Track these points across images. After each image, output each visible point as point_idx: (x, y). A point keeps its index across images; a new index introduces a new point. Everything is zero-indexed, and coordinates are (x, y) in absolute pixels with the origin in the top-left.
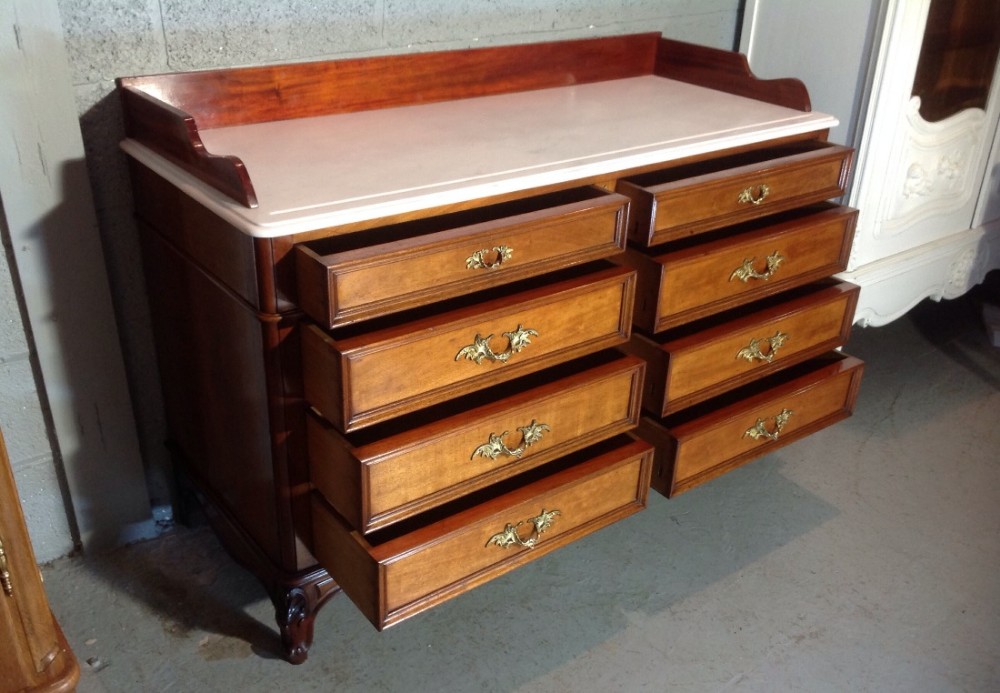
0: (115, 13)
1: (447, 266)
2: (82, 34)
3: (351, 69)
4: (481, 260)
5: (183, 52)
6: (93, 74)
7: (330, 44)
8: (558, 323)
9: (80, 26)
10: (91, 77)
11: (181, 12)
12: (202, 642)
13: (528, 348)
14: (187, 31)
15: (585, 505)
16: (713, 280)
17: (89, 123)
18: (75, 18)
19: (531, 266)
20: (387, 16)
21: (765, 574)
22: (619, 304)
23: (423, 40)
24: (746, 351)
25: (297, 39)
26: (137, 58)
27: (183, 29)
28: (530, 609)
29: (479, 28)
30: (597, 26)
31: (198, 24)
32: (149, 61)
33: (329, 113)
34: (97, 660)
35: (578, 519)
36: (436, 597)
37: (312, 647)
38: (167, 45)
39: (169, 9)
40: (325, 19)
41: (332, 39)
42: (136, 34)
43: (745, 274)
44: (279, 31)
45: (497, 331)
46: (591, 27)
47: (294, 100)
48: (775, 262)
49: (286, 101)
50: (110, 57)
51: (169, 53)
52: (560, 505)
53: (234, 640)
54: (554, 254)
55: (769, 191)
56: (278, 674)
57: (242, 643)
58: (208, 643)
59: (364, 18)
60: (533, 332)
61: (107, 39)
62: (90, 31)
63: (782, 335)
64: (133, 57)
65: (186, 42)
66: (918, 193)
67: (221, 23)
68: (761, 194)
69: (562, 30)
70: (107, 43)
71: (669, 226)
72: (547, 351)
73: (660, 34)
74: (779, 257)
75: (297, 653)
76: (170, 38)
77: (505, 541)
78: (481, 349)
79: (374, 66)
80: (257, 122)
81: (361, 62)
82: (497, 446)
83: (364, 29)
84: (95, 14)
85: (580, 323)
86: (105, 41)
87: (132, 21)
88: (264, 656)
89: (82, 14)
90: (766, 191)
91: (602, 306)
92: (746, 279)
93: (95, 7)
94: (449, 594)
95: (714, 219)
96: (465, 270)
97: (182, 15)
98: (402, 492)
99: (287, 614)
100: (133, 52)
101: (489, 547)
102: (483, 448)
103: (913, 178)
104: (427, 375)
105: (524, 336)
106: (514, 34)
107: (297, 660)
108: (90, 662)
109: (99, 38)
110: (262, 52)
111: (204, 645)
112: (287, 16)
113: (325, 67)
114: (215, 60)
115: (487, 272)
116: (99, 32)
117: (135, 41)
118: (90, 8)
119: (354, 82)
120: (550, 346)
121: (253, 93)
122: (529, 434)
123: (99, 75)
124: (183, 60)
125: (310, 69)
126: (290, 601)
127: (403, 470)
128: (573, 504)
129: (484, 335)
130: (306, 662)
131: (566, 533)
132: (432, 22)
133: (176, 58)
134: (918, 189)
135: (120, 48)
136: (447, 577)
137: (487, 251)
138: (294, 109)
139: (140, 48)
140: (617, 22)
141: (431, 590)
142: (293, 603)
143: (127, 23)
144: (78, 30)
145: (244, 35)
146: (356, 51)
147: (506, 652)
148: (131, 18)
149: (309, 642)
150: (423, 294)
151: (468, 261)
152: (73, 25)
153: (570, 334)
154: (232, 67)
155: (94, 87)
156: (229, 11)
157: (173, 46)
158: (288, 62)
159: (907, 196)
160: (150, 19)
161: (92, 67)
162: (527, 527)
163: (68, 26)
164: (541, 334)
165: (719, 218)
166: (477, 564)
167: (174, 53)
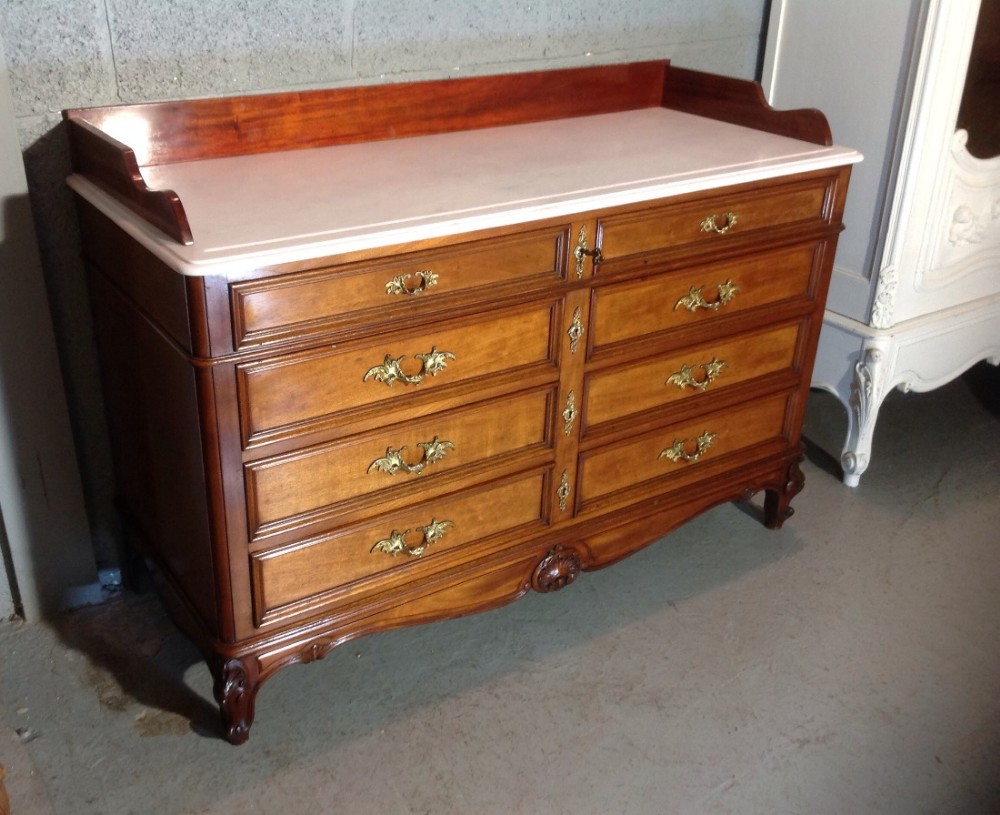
0: (61, 42)
1: (365, 291)
2: (26, 63)
3: (317, 101)
4: (402, 285)
5: (134, 83)
6: (38, 106)
7: (294, 75)
8: (478, 347)
9: (25, 55)
10: (36, 109)
11: (133, 40)
12: (138, 717)
13: (445, 372)
14: (138, 60)
15: (481, 518)
16: (654, 308)
17: (33, 158)
18: (20, 47)
19: (459, 294)
20: (356, 44)
21: (770, 669)
22: (546, 329)
23: (397, 70)
24: (677, 377)
25: (258, 68)
26: (85, 88)
27: (134, 58)
28: (497, 696)
29: (460, 56)
30: (595, 54)
31: (150, 52)
32: (98, 92)
33: (292, 149)
34: (26, 731)
35: (474, 533)
36: (318, 600)
37: (253, 726)
38: (117, 75)
39: (119, 37)
40: (289, 47)
41: (295, 68)
42: (84, 63)
43: (693, 302)
44: (239, 60)
45: (409, 353)
46: (589, 54)
47: (254, 134)
48: (729, 292)
49: (245, 135)
50: (57, 87)
51: (120, 84)
52: (452, 516)
53: (173, 716)
54: (487, 282)
55: (736, 219)
56: (215, 754)
57: (180, 718)
58: (146, 717)
59: (332, 46)
60: (450, 355)
61: (54, 69)
62: (35, 60)
63: (719, 362)
64: (81, 88)
65: (137, 72)
66: (968, 240)
67: (175, 52)
68: (727, 223)
69: (555, 58)
70: (53, 73)
71: (618, 254)
72: (466, 377)
73: (669, 61)
74: (732, 286)
75: (235, 730)
76: (121, 68)
77: (391, 548)
78: (392, 370)
79: (343, 98)
80: (212, 158)
81: (327, 93)
82: (395, 461)
83: (332, 58)
84: (41, 42)
85: (504, 348)
86: (51, 71)
87: (80, 49)
88: (202, 734)
89: (27, 43)
90: (733, 220)
91: (528, 331)
92: (693, 309)
93: (40, 35)
94: (332, 598)
95: (671, 248)
96: (385, 296)
97: (133, 44)
98: (293, 501)
99: (225, 686)
100: (80, 82)
101: (374, 553)
102: (379, 462)
103: (961, 222)
104: (333, 395)
105: (440, 359)
106: (500, 62)
107: (238, 740)
108: (19, 732)
109: (44, 67)
110: (220, 82)
111: (140, 720)
112: (247, 44)
113: (289, 99)
114: (169, 91)
115: (409, 298)
116: (45, 62)
117: (82, 70)
118: (36, 37)
119: (320, 114)
120: (470, 371)
121: (209, 126)
122: (431, 451)
123: (45, 106)
124: (134, 91)
125: (272, 101)
126: (228, 673)
127: (292, 479)
128: (467, 517)
129: (395, 355)
130: (247, 743)
131: (461, 547)
132: (407, 50)
133: (127, 89)
134: (968, 235)
135: (68, 78)
136: (329, 580)
137: (409, 276)
138: (255, 143)
139: (88, 78)
140: (618, 49)
141: (312, 592)
142: (231, 676)
143: (74, 52)
144: (23, 59)
145: (200, 64)
146: (323, 82)
147: (466, 743)
148: (78, 46)
149: (249, 720)
150: (338, 319)
151: (388, 285)
152: (17, 54)
153: (493, 360)
154: (188, 98)
155: (39, 120)
156: (183, 39)
157: (124, 76)
158: (248, 93)
159: (954, 243)
160: (98, 48)
161: (38, 99)
162: (417, 536)
163: (13, 56)
164: (459, 358)
165: (678, 247)
166: (363, 570)
167: (124, 83)
